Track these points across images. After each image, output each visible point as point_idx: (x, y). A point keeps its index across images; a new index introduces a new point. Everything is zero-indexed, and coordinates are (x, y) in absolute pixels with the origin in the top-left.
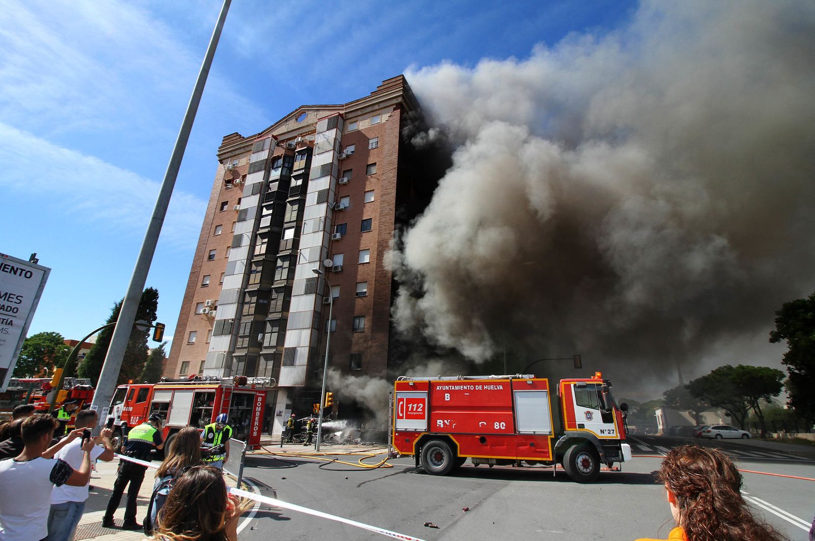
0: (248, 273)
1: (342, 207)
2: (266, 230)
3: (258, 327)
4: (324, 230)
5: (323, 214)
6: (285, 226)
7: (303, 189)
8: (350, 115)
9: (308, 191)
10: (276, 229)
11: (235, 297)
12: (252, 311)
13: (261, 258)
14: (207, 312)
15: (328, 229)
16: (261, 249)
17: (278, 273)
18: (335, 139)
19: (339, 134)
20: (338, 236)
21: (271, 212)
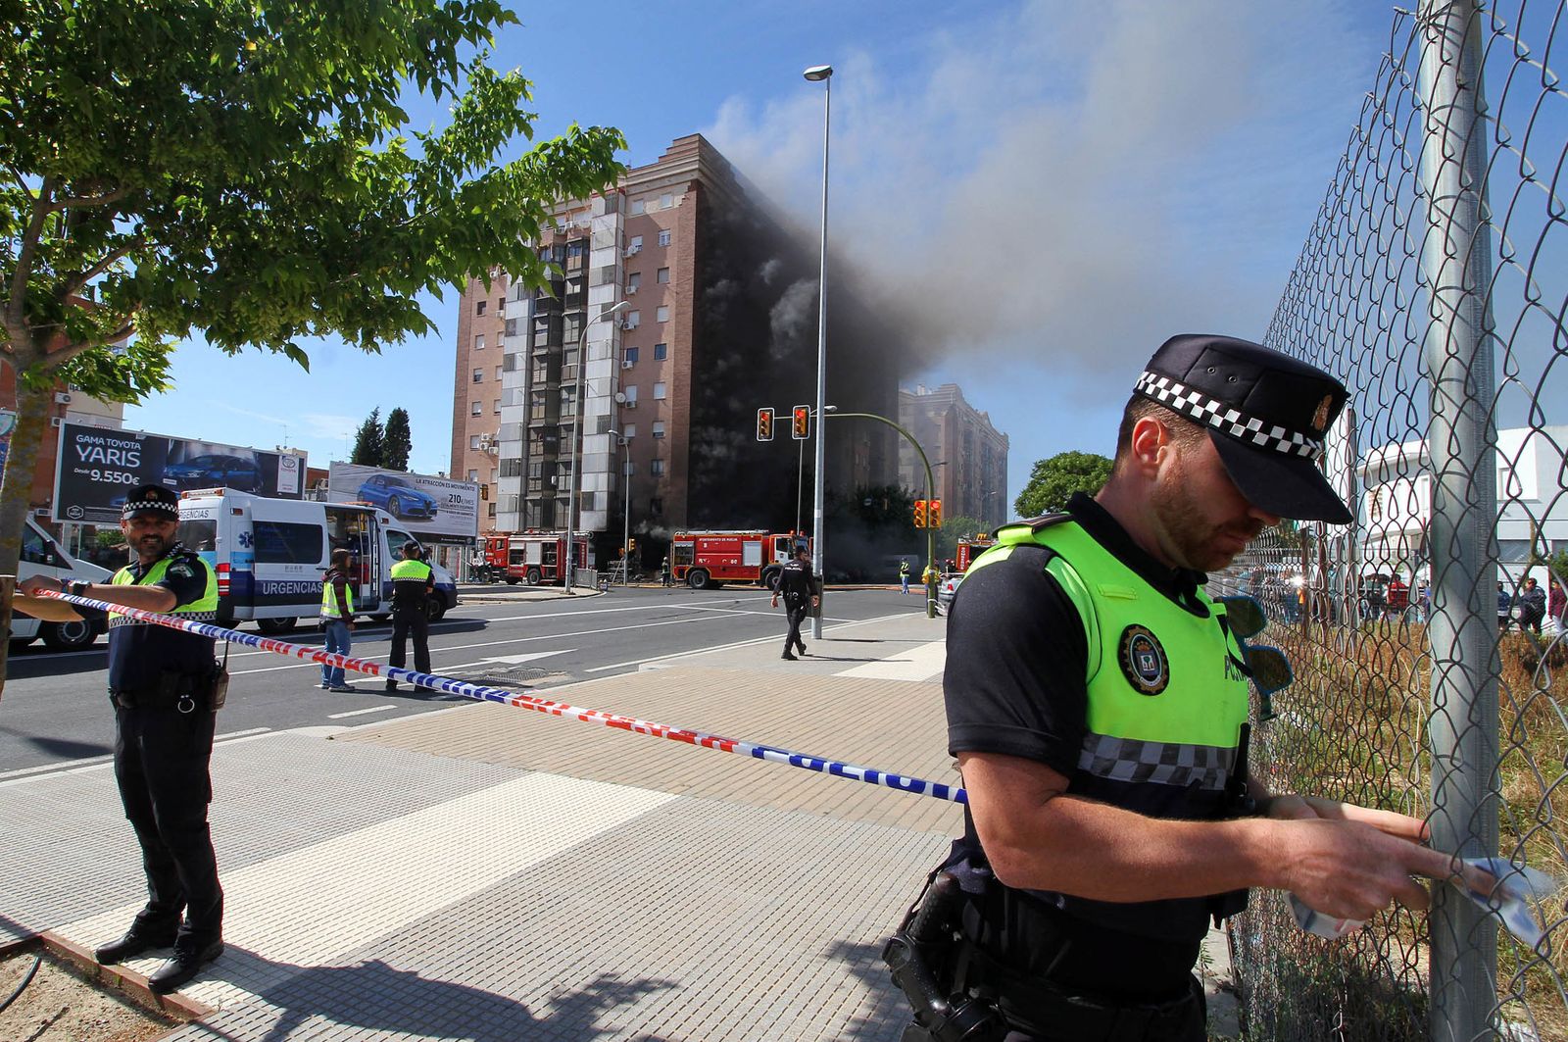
0: (529, 405)
1: (631, 327)
2: (544, 352)
3: (550, 468)
4: (613, 358)
5: (610, 337)
6: (566, 347)
7: (582, 299)
8: (633, 190)
9: (590, 303)
10: (554, 349)
11: (518, 434)
12: (541, 450)
13: (543, 388)
14: (486, 448)
15: (617, 355)
16: (541, 375)
17: (564, 407)
18: (617, 229)
19: (621, 218)
20: (629, 364)
21: (546, 327)
